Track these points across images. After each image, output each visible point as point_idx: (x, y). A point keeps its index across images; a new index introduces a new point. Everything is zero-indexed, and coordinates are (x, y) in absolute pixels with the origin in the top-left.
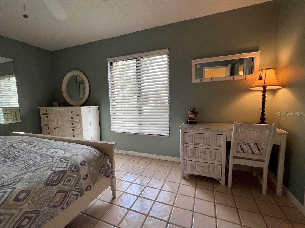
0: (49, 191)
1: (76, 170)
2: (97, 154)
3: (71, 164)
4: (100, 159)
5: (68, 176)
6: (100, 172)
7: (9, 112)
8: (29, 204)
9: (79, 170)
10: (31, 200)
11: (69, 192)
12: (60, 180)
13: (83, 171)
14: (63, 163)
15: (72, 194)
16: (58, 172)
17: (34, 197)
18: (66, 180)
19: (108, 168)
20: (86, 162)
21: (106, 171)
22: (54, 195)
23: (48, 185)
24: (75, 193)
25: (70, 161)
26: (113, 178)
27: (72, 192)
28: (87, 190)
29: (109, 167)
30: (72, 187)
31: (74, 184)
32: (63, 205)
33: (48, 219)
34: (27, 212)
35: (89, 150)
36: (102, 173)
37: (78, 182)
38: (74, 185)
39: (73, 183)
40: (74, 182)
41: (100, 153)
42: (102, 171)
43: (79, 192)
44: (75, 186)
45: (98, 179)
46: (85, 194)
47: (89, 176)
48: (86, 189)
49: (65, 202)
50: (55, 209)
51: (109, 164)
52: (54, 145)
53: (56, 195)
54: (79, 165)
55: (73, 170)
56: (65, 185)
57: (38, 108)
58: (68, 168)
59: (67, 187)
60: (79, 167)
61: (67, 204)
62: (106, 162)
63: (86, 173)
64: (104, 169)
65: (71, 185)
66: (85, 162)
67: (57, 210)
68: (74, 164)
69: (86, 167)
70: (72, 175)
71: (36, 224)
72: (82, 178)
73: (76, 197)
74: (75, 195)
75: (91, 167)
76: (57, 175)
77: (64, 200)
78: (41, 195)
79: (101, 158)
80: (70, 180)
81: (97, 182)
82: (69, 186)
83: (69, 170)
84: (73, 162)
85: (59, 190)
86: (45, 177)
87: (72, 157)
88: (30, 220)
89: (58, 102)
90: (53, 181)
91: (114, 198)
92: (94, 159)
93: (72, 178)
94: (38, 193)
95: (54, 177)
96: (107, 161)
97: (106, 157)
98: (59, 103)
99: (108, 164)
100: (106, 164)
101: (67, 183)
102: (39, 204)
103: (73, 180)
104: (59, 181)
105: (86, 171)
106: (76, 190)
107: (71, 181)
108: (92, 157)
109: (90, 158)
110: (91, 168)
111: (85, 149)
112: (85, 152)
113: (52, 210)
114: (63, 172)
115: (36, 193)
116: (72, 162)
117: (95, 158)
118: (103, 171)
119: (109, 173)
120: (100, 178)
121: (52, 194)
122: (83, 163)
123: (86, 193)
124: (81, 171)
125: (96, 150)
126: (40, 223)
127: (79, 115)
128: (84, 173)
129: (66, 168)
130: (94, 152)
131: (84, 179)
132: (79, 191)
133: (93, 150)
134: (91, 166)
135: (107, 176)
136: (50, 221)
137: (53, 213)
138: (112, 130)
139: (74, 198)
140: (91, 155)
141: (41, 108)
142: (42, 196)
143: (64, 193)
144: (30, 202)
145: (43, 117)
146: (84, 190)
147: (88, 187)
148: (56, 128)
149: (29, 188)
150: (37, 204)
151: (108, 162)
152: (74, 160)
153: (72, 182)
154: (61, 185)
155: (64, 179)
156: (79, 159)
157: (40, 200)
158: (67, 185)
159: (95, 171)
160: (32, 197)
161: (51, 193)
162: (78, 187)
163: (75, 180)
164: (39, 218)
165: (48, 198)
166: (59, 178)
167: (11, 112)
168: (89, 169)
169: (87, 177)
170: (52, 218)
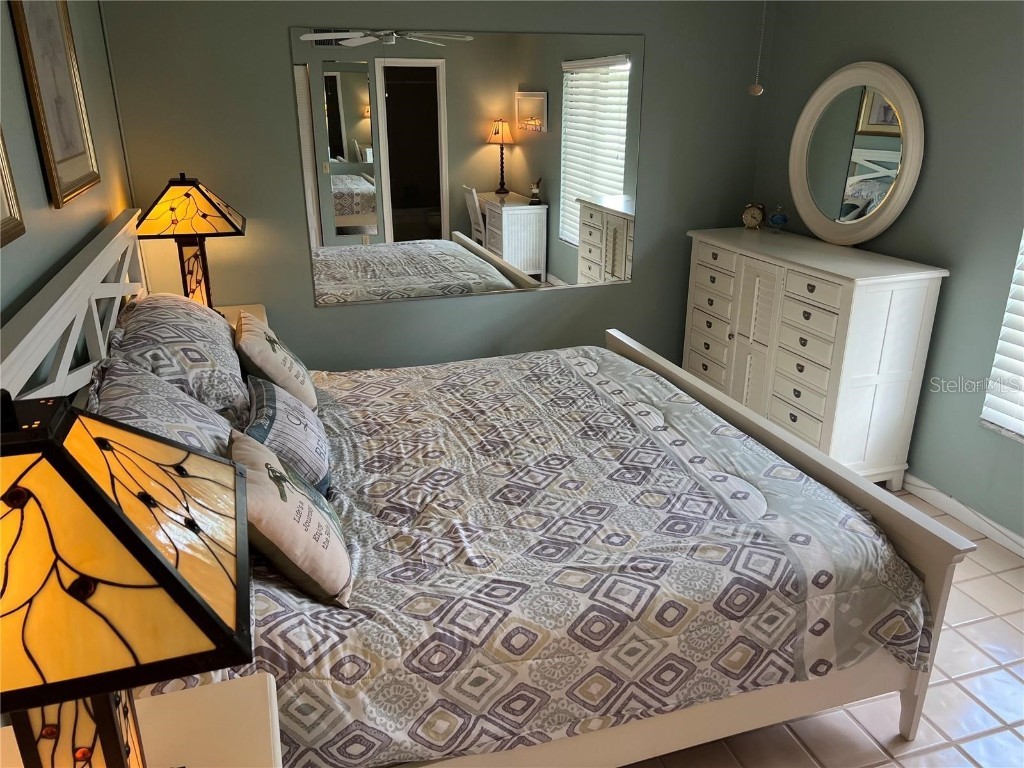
0: (720, 628)
1: (796, 594)
2: (880, 561)
3: (784, 572)
4: (886, 583)
5: (772, 605)
6: (874, 633)
7: (596, 221)
8: (680, 641)
9: (805, 598)
10: (684, 633)
11: (764, 654)
12: (749, 608)
13: (817, 608)
14: (762, 558)
15: (773, 663)
16: (748, 585)
17: (691, 629)
18: (765, 616)
19: (909, 630)
20: (834, 580)
21: (896, 637)
22: (729, 643)
23: (722, 611)
24: (780, 662)
25: (784, 559)
26: (920, 673)
27: (773, 657)
28: (814, 670)
29: (913, 627)
30: (775, 642)
31: (781, 634)
32: (746, 680)
33: (708, 694)
34: (672, 656)
35: (850, 533)
36: (881, 640)
37: (794, 633)
38: (783, 639)
39: (780, 630)
40: (784, 632)
41: (890, 561)
42: (881, 632)
43: (792, 665)
44: (785, 643)
45: (859, 653)
46: (807, 679)
47: (831, 630)
48: (813, 666)
49: (752, 673)
50: (726, 679)
51: (917, 619)
52: (737, 453)
53: (733, 644)
54: (809, 582)
55: (788, 594)
56: (759, 628)
57: (689, 234)
58: (774, 581)
59: (763, 637)
60: (806, 590)
61: (755, 684)
62: (908, 608)
63: (823, 615)
64: (889, 628)
65: (775, 635)
66: (830, 577)
67: (729, 685)
68: (794, 572)
69: (829, 597)
70: (782, 605)
71: (685, 691)
72: (809, 626)
73: (780, 674)
74: (780, 668)
75: (847, 602)
76: (746, 593)
77: (749, 666)
78: (703, 631)
79: (890, 583)
80: (775, 619)
81: (853, 662)
82: (769, 636)
83: (778, 589)
84: (790, 566)
85: (743, 635)
86: (718, 587)
87: (789, 543)
88: (677, 676)
89: (763, 210)
90: (732, 605)
91: (903, 739)
92: (863, 576)
93: (782, 617)
94: (700, 623)
95: (737, 593)
96: (912, 601)
97: (910, 585)
98: (764, 219)
99: (913, 614)
100: (903, 614)
101: (765, 626)
102: (697, 651)
103: (782, 623)
104: (748, 612)
105: (825, 610)
106: (785, 656)
107: (776, 625)
108: (856, 565)
109: (848, 568)
110: (843, 605)
111: (837, 524)
112: (835, 537)
113: (720, 678)
114: (762, 589)
115: (696, 620)
116: (788, 562)
117: (866, 576)
118: (884, 633)
119: (908, 647)
120: (869, 653)
121: (726, 638)
122: (823, 579)
123: (810, 678)
124: (811, 603)
125: (879, 542)
126: (693, 695)
127: (840, 314)
128: (818, 612)
129: (770, 577)
130: (870, 547)
131: (813, 631)
132: (791, 660)
133: (864, 538)
134: (848, 598)
135: (895, 656)
136: (711, 701)
137: (720, 687)
138: (987, 412)
139: (774, 674)
140: (856, 558)
141: (696, 237)
142: (705, 634)
143: (753, 648)
144: (683, 637)
145: (698, 277)
146: (808, 667)
147: (821, 662)
148: (736, 335)
149: (683, 600)
150: (693, 649)
151: (914, 608)
152: (798, 559)
153: (777, 628)
154: (750, 622)
155: (761, 611)
156: (813, 560)
157: (700, 641)
158: (765, 632)
159: (856, 623)
160: (685, 628)
161: (726, 635)
162: (790, 650)
163: (788, 626)
164: (692, 682)
165: (715, 645)
166: (747, 602)
167: (603, 224)
168: (837, 607)
169: (824, 630)
170: (716, 696)
